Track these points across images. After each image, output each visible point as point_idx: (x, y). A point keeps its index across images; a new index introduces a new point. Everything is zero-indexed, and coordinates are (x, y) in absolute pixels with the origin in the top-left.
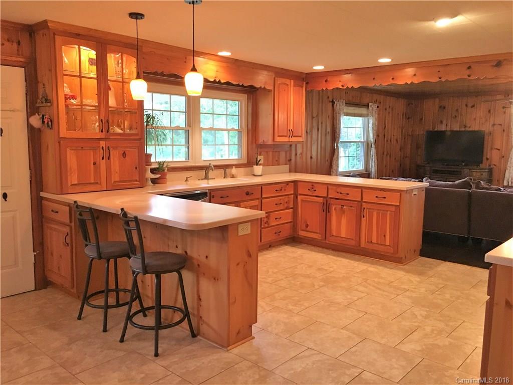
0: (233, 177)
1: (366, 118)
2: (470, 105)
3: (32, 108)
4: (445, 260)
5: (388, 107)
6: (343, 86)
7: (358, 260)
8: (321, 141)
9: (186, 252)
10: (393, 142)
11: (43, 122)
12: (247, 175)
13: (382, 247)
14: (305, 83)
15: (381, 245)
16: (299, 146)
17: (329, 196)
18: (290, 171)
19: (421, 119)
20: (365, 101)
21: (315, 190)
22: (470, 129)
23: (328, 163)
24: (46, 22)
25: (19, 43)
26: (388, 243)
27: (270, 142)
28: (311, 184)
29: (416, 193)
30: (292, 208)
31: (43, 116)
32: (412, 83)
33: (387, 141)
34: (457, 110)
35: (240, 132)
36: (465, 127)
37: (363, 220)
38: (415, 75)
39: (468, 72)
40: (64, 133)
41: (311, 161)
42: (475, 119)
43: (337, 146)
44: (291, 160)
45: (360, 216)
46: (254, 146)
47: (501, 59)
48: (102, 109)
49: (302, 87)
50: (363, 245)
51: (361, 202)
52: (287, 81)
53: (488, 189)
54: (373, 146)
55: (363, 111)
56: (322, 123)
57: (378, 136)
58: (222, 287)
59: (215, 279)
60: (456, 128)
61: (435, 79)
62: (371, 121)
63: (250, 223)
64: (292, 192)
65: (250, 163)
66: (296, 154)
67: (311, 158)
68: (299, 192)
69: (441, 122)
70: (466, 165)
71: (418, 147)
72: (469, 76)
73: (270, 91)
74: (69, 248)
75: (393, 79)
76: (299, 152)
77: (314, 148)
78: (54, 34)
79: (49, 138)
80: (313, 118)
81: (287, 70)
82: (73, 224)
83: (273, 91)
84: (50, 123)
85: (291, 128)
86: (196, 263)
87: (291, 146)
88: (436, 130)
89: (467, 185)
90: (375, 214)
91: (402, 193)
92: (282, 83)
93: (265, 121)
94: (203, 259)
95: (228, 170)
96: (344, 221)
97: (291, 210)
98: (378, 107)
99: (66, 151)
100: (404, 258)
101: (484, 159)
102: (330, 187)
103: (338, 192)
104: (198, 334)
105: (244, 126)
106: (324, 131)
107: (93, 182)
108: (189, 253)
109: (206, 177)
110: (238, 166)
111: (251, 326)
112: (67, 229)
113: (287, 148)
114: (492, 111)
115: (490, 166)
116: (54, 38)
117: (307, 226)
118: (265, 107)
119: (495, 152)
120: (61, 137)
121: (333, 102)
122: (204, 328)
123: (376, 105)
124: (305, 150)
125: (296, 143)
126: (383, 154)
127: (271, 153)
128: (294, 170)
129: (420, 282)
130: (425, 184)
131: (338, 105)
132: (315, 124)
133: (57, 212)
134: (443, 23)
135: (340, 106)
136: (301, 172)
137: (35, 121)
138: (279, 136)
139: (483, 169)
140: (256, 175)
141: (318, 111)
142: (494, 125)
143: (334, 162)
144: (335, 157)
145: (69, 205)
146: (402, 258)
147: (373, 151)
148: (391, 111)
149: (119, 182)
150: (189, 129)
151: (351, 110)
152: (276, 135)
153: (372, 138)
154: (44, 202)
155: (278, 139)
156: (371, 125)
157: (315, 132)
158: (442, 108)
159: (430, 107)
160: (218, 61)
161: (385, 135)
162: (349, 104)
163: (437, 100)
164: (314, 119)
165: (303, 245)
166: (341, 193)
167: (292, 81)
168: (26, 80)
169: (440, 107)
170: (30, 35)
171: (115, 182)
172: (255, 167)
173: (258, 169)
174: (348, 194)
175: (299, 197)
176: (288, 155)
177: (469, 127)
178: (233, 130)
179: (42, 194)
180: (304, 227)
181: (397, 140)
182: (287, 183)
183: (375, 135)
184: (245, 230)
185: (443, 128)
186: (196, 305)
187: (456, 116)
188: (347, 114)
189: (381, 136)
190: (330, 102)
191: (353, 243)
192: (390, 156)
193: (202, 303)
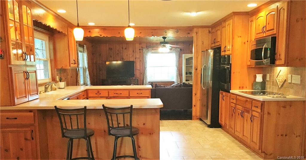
2: (124, 48)
6: (101, 35)
17: (110, 96)
19: (100, 55)
21: (100, 94)
22: (125, 60)
27: (68, 67)
28: (97, 91)
34: (118, 50)
42: (127, 55)
46: (56, 70)
51: (129, 97)
59: (150, 134)
64: (86, 96)
68: (89, 96)
69: (111, 56)
73: (65, 35)
82: (37, 124)
83: (67, 35)
85: (74, 59)
92: (70, 31)
94: (141, 126)
103: (115, 94)
107: (24, 96)
114: (134, 51)
119: (138, 71)
133: (15, 119)
140: (61, 87)
142: (136, 58)
152: (71, 63)
153: (86, 65)
158: (111, 49)
163: (107, 45)
166: (117, 94)
169: (109, 48)
173: (62, 84)
174: (121, 94)
175: (89, 98)
182: (85, 91)
185: (112, 59)
187: (118, 54)
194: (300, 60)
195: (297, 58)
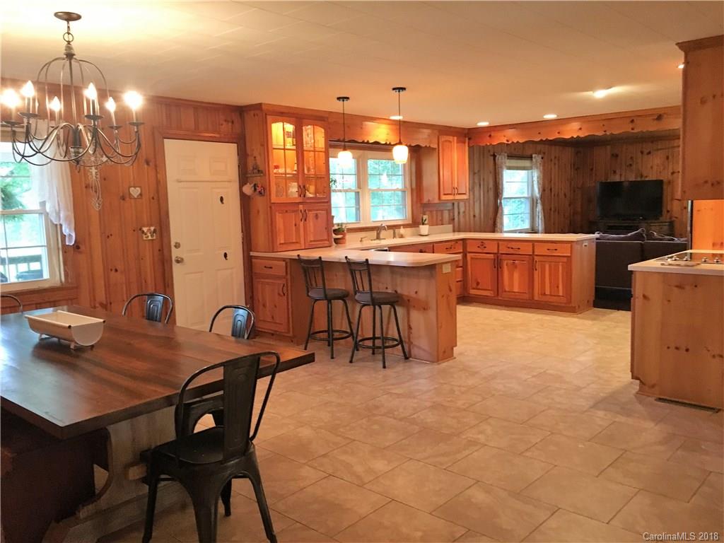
0: (402, 236)
1: (530, 171)
2: (646, 151)
3: (243, 179)
4: (618, 310)
5: (553, 158)
6: (508, 141)
7: (532, 313)
8: (484, 197)
9: (396, 291)
10: (562, 196)
11: (255, 189)
12: (413, 235)
13: (555, 298)
14: (467, 139)
15: (555, 296)
16: (462, 204)
17: (500, 252)
18: (454, 231)
19: (592, 169)
20: (528, 153)
21: (485, 247)
22: (647, 179)
23: (491, 222)
24: (261, 104)
25: (233, 122)
26: (561, 294)
27: (436, 201)
28: (480, 241)
29: (586, 244)
30: (461, 267)
31: (255, 185)
32: (578, 137)
33: (554, 195)
34: (632, 158)
35: (403, 191)
36: (642, 176)
37: (536, 274)
38: (580, 129)
39: (631, 126)
40: (274, 199)
41: (474, 220)
42: (652, 167)
43: (501, 203)
44: (454, 219)
45: (532, 269)
46: (419, 205)
47: (662, 112)
48: (300, 176)
49: (465, 143)
50: (536, 298)
51: (533, 255)
52: (451, 138)
53: (661, 240)
54: (539, 201)
55: (527, 163)
56: (484, 179)
57: (544, 190)
58: (432, 314)
59: (424, 309)
60: (632, 178)
61: (600, 133)
62: (536, 174)
63: (449, 264)
64: (461, 251)
65: (415, 223)
66: (459, 213)
67: (474, 216)
68: (469, 250)
69: (615, 172)
70: (644, 219)
71: (590, 201)
72: (633, 129)
73: (434, 149)
74: (285, 297)
75: (559, 133)
76: (462, 210)
77: (477, 205)
78: (266, 114)
79: (259, 203)
80: (474, 173)
81: (450, 127)
82: (289, 277)
83: (437, 150)
84: (262, 191)
85: (456, 186)
86: (406, 299)
87: (453, 204)
88: (609, 181)
89: (639, 237)
90: (547, 266)
91: (574, 244)
92: (446, 141)
93: (430, 179)
94: (413, 294)
95: (397, 231)
96: (516, 275)
97: (461, 269)
98: (542, 158)
99: (275, 215)
100: (577, 308)
101: (664, 211)
102: (500, 243)
103: (508, 248)
104: (410, 357)
105: (408, 186)
106: (486, 187)
107: (294, 241)
108: (399, 292)
109: (378, 238)
110: (405, 226)
111: (452, 349)
112: (284, 281)
113: (449, 206)
114: (670, 157)
115: (671, 218)
116: (266, 118)
117: (478, 284)
118: (429, 166)
119: (676, 203)
120: (272, 202)
121: (494, 156)
122: (415, 351)
123: (540, 156)
124: (467, 208)
125: (459, 201)
126: (551, 209)
127: (435, 212)
128: (457, 229)
129: (597, 344)
130: (596, 235)
131: (500, 158)
132: (477, 181)
133: (271, 268)
134: (600, 94)
135: (502, 159)
136: (465, 231)
137: (248, 189)
138: (445, 194)
139: (662, 222)
140: (422, 234)
141: (480, 167)
142: (673, 173)
143: (498, 220)
144: (499, 215)
145: (284, 260)
146: (575, 307)
147: (539, 208)
148: (557, 162)
149: (314, 241)
150: (359, 190)
151: (514, 162)
152: (442, 193)
153: (537, 193)
154: (253, 260)
155: (444, 198)
156: (535, 179)
157: (477, 188)
158: (615, 156)
159: (602, 156)
160: (389, 124)
161: (551, 189)
162: (511, 157)
163: (609, 147)
164: (476, 175)
165: (475, 304)
166: (512, 248)
167: (455, 138)
168: (238, 154)
169: (613, 155)
170: (241, 114)
171: (311, 241)
172: (421, 226)
173: (424, 229)
174: (519, 249)
175: (468, 255)
176: (451, 214)
177: (646, 177)
178: (397, 190)
179: (252, 254)
180: (475, 285)
181: (565, 195)
182: (457, 241)
183: (541, 190)
184: (447, 269)
185: (617, 178)
186: (406, 333)
187: (630, 165)
188: (510, 168)
189: (547, 191)
190: (491, 155)
191: (526, 296)
192: (558, 213)
193: (413, 331)
194: (712, 185)
195: (706, 182)
